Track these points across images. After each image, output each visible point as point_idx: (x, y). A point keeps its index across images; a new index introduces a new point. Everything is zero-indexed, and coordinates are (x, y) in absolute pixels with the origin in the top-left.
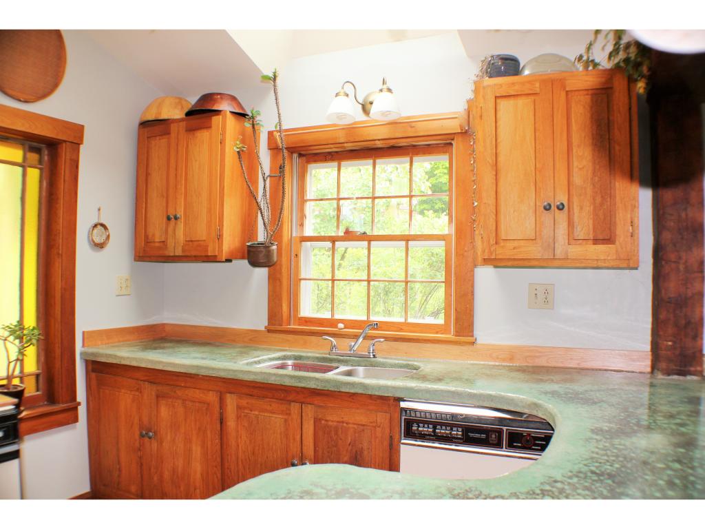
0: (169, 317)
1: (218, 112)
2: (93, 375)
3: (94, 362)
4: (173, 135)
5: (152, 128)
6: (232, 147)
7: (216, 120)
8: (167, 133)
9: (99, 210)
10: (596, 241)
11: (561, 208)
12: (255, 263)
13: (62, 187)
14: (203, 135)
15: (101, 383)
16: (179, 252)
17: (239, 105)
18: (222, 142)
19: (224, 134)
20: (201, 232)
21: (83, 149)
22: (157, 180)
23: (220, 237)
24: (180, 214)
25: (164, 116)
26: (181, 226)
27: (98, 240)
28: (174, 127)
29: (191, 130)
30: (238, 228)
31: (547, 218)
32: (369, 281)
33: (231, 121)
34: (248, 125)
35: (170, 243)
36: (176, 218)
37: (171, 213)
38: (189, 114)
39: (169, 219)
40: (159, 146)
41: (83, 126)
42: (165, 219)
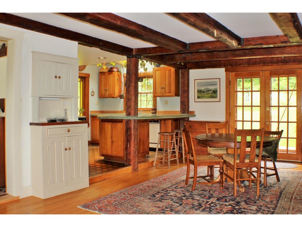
0: (104, 110)
1: (114, 71)
2: (92, 118)
3: (92, 116)
4: (106, 75)
5: (101, 74)
6: (116, 78)
7: (113, 73)
8: (105, 74)
9: (93, 89)
10: (169, 93)
11: (164, 88)
12: (121, 98)
13: (87, 85)
14: (111, 75)
15: (93, 120)
16: (107, 96)
17: (118, 69)
18: (115, 77)
19: (115, 75)
20: (111, 93)
21: (90, 78)
22: (103, 83)
23: (115, 93)
24: (108, 90)
25: (104, 71)
26: (108, 92)
27: (92, 94)
28: (106, 73)
29: (109, 74)
30: (118, 92)
31: (162, 90)
32: (141, 101)
33: (116, 73)
34: (119, 73)
35: (106, 95)
36: (107, 90)
37: (106, 89)
38: (109, 71)
39: (105, 90)
40: (103, 77)
41: (89, 74)
42: (105, 91)
